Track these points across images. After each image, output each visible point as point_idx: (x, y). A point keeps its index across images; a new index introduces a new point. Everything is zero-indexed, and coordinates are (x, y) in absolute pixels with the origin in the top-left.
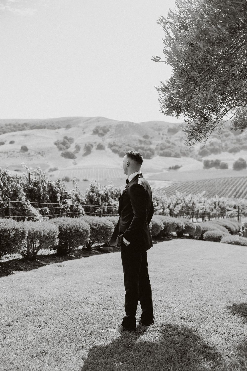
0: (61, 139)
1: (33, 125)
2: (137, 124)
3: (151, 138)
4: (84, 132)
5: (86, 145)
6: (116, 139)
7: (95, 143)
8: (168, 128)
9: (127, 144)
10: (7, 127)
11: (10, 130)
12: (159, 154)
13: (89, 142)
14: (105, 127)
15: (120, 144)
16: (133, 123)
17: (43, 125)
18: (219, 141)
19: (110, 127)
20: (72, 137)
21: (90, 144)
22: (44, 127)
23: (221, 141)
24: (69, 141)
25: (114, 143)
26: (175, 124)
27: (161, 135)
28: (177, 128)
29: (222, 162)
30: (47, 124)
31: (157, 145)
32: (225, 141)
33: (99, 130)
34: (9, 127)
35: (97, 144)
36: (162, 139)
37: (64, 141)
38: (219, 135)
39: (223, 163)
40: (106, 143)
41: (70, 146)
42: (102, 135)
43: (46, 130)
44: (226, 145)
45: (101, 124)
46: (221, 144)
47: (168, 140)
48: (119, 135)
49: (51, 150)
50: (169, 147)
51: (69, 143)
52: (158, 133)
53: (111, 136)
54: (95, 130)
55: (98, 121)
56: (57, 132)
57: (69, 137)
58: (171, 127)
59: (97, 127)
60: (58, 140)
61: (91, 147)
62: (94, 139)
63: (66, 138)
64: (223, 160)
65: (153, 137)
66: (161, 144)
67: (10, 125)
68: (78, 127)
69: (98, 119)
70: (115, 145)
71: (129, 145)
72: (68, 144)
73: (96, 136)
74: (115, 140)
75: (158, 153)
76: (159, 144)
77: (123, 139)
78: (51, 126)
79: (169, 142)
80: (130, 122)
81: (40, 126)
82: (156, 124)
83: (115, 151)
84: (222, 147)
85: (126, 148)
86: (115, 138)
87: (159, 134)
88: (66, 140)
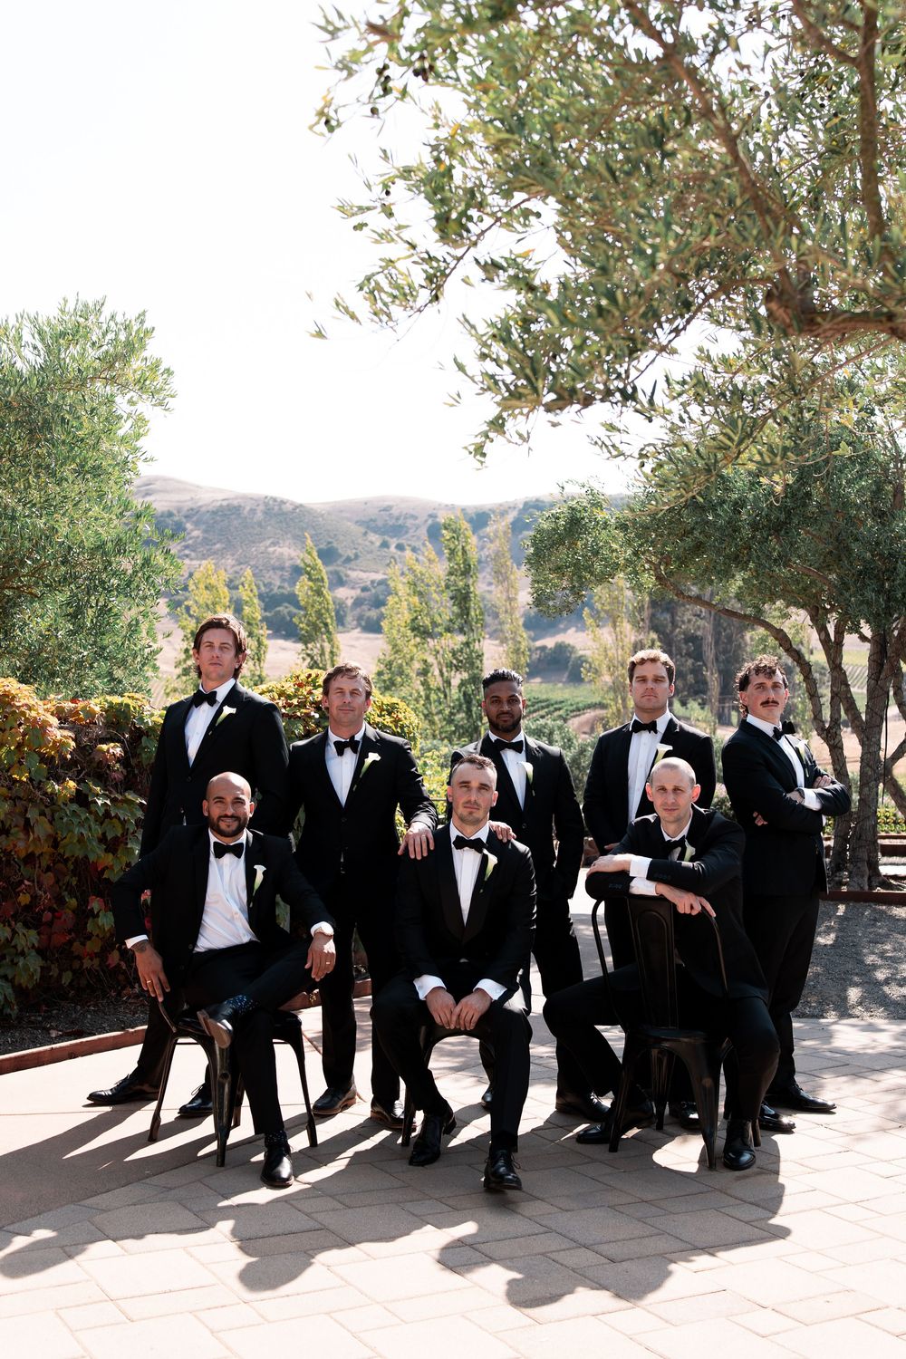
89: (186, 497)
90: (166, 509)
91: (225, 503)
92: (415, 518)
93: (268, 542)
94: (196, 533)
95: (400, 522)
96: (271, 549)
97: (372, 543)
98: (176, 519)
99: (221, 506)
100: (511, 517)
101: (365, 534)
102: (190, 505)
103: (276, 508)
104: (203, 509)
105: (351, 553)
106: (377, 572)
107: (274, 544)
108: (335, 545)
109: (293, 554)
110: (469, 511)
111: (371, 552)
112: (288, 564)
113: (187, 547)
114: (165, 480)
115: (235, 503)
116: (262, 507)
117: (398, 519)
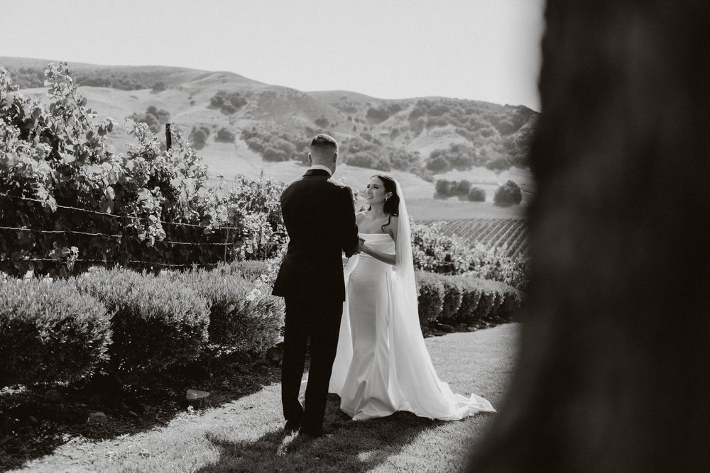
0: (143, 112)
1: (82, 76)
2: (304, 95)
3: (333, 126)
4: (190, 101)
5: (194, 128)
6: (260, 122)
7: (214, 126)
8: (368, 108)
9: (281, 134)
10: (23, 76)
11: (29, 83)
12: (346, 161)
13: (202, 124)
14: (238, 94)
15: (266, 133)
16: (297, 92)
17: (104, 78)
18: (470, 144)
19: (249, 95)
20: (166, 109)
21: (202, 128)
22: (107, 84)
23: (475, 144)
24: (158, 118)
25: (254, 129)
26: (383, 102)
27: (353, 121)
28: (386, 110)
29: (473, 186)
30: (113, 76)
31: (344, 142)
32: (481, 145)
33: (224, 99)
34: (28, 75)
35: (219, 129)
36: (355, 129)
37: (148, 117)
38: (472, 133)
39: (475, 189)
40: (238, 128)
41: (159, 128)
42: (230, 111)
43: (111, 90)
44: (483, 153)
45: (230, 88)
46: (474, 150)
47: (366, 132)
48: (265, 113)
49: (119, 133)
50: (367, 148)
51: (158, 121)
52: (346, 118)
53: (249, 115)
54: (215, 99)
55: (224, 82)
56: (134, 97)
57: (159, 109)
58: (375, 106)
59: (221, 93)
60: (135, 114)
61: (205, 134)
62: (213, 118)
63: (152, 110)
64: (476, 183)
65: (337, 124)
66: (353, 140)
67: (30, 71)
68: (181, 89)
69: (224, 77)
70: (255, 135)
71: (285, 137)
72: (156, 124)
73: (218, 112)
74: (257, 125)
75: (345, 157)
76: (347, 139)
77: (273, 122)
78: (120, 81)
79: (368, 138)
80: (292, 90)
81: (96, 80)
82: (344, 98)
83: (255, 147)
84: (474, 155)
85: (280, 144)
86: (258, 119)
87: (350, 119)
88: (152, 116)
89: (245, 85)
90: (235, 91)
91: (267, 90)
92: (359, 104)
93: (291, 113)
94: (252, 106)
95: (353, 106)
96: (294, 117)
97: (343, 117)
98: (242, 97)
99: (265, 92)
100: (412, 108)
101: (339, 112)
102: (247, 90)
103: (294, 95)
104: (255, 93)
105: (334, 122)
106: (348, 133)
107: (295, 114)
108: (326, 117)
109: (305, 121)
110: (387, 103)
111: (343, 122)
112: (303, 126)
113: (249, 113)
114: (234, 75)
115: (272, 90)
116: (286, 94)
117: (350, 104)
